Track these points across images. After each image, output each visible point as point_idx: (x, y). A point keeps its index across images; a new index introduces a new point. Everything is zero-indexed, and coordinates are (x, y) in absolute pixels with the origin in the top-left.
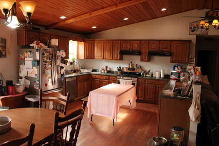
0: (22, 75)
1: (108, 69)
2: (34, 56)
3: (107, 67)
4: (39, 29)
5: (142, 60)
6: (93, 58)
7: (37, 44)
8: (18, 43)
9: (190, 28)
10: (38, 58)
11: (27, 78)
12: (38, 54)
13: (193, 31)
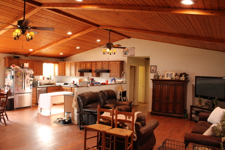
0: (6, 84)
1: (75, 83)
2: (11, 73)
3: (74, 82)
4: (19, 57)
5: (92, 76)
6: (65, 75)
7: (13, 66)
8: (5, 66)
9: (124, 52)
10: (13, 75)
11: (8, 86)
12: (13, 72)
13: (125, 54)
